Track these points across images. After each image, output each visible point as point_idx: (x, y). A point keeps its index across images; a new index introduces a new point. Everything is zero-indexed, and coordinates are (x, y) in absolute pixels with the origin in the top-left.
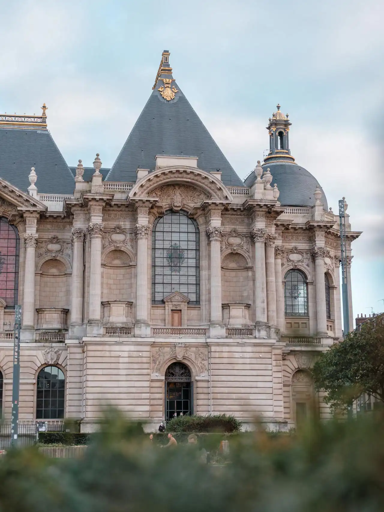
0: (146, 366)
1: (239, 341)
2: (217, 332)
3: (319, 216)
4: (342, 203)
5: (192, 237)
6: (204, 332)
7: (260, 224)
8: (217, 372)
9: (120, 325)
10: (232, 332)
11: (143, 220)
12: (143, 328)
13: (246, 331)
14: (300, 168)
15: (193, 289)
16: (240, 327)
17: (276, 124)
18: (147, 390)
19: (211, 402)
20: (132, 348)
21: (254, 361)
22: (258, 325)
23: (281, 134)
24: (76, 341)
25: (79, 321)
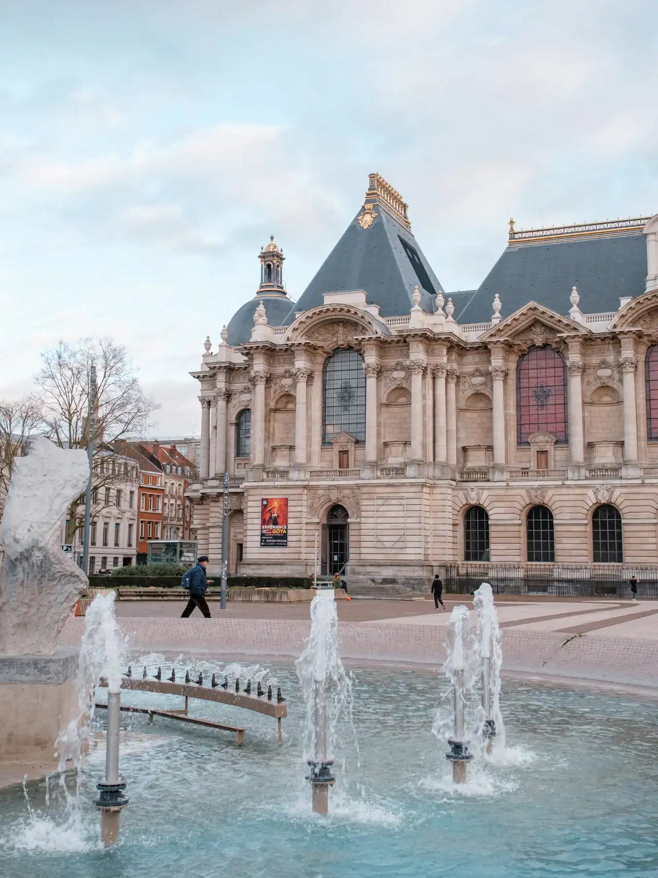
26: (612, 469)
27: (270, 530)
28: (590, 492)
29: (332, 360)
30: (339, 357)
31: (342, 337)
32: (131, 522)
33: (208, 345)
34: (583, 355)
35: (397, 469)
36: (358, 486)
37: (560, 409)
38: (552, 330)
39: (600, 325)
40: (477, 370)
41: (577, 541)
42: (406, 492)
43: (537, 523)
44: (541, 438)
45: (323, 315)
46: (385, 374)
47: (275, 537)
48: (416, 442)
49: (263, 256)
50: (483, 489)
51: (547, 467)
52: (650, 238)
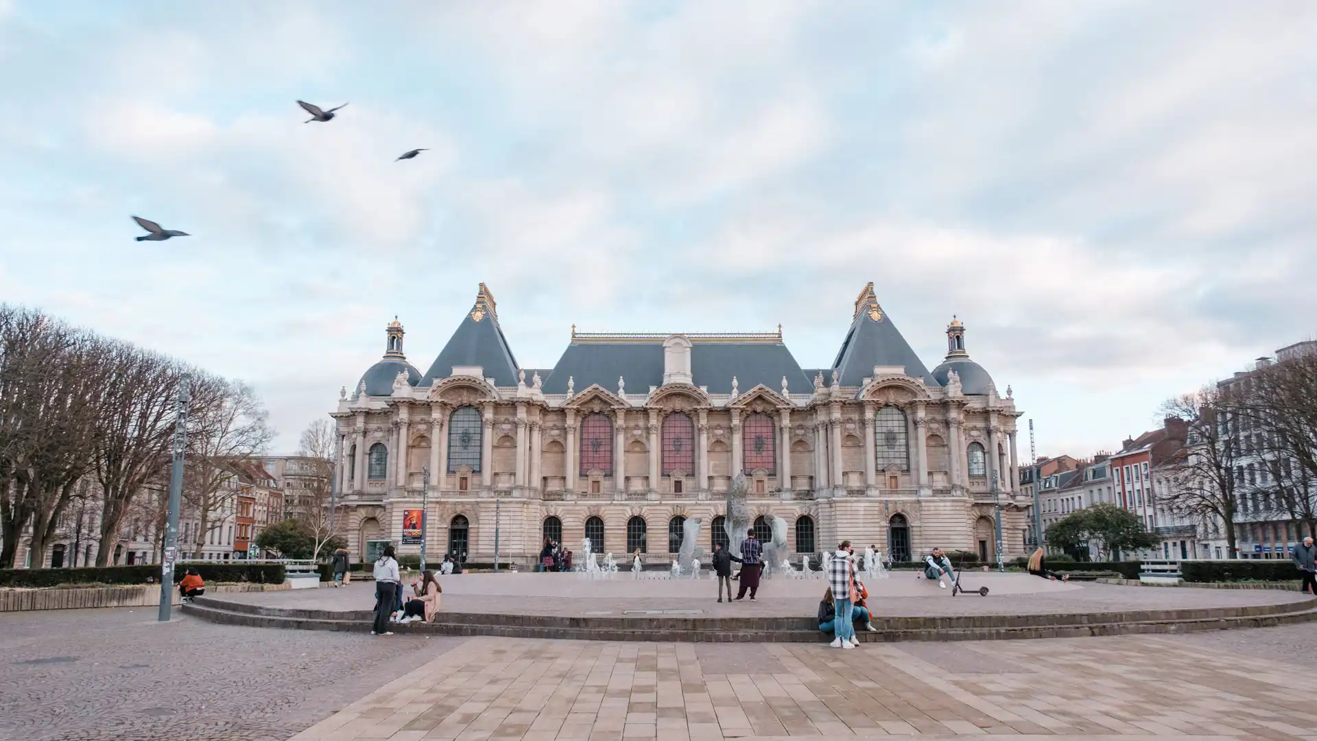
0: (876, 517)
1: (942, 498)
2: (926, 493)
3: (992, 403)
4: (1009, 392)
5: (902, 423)
6: (916, 492)
7: (953, 414)
8: (926, 521)
9: (857, 489)
10: (937, 492)
11: (869, 414)
12: (873, 491)
13: (945, 492)
14: (975, 364)
15: (904, 461)
16: (941, 488)
17: (954, 330)
18: (878, 533)
19: (923, 541)
20: (867, 504)
21: (952, 512)
22: (954, 487)
23: (958, 337)
24: (825, 500)
25: (826, 485)
26: (642, 494)
27: (409, 533)
28: (628, 509)
29: (456, 413)
30: (461, 411)
31: (466, 398)
32: (231, 525)
33: (343, 393)
34: (625, 421)
35: (505, 492)
36: (478, 503)
37: (608, 454)
38: (605, 402)
39: (637, 401)
40: (555, 425)
41: (619, 540)
42: (512, 507)
43: (592, 528)
44: (595, 473)
45: (455, 382)
46: (496, 426)
47: (414, 538)
48: (520, 474)
49: (390, 330)
50: (559, 505)
51: (599, 491)
52: (667, 349)
